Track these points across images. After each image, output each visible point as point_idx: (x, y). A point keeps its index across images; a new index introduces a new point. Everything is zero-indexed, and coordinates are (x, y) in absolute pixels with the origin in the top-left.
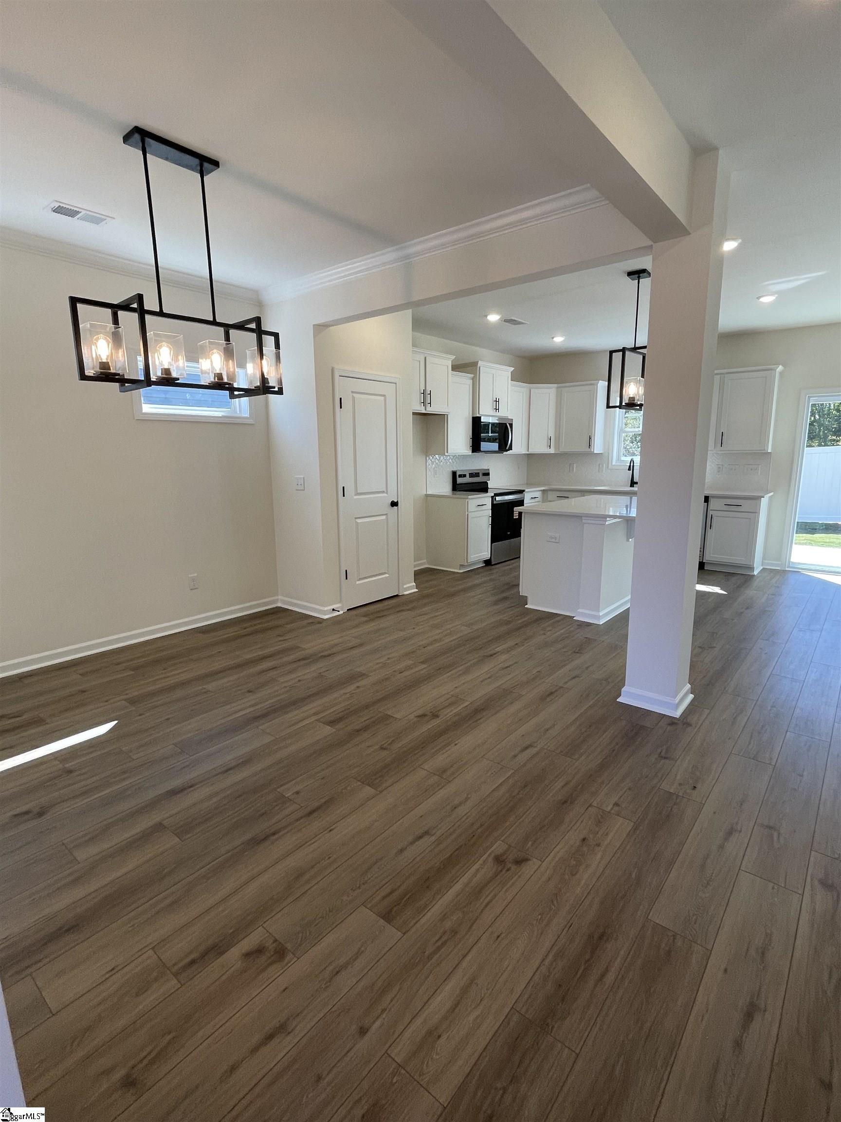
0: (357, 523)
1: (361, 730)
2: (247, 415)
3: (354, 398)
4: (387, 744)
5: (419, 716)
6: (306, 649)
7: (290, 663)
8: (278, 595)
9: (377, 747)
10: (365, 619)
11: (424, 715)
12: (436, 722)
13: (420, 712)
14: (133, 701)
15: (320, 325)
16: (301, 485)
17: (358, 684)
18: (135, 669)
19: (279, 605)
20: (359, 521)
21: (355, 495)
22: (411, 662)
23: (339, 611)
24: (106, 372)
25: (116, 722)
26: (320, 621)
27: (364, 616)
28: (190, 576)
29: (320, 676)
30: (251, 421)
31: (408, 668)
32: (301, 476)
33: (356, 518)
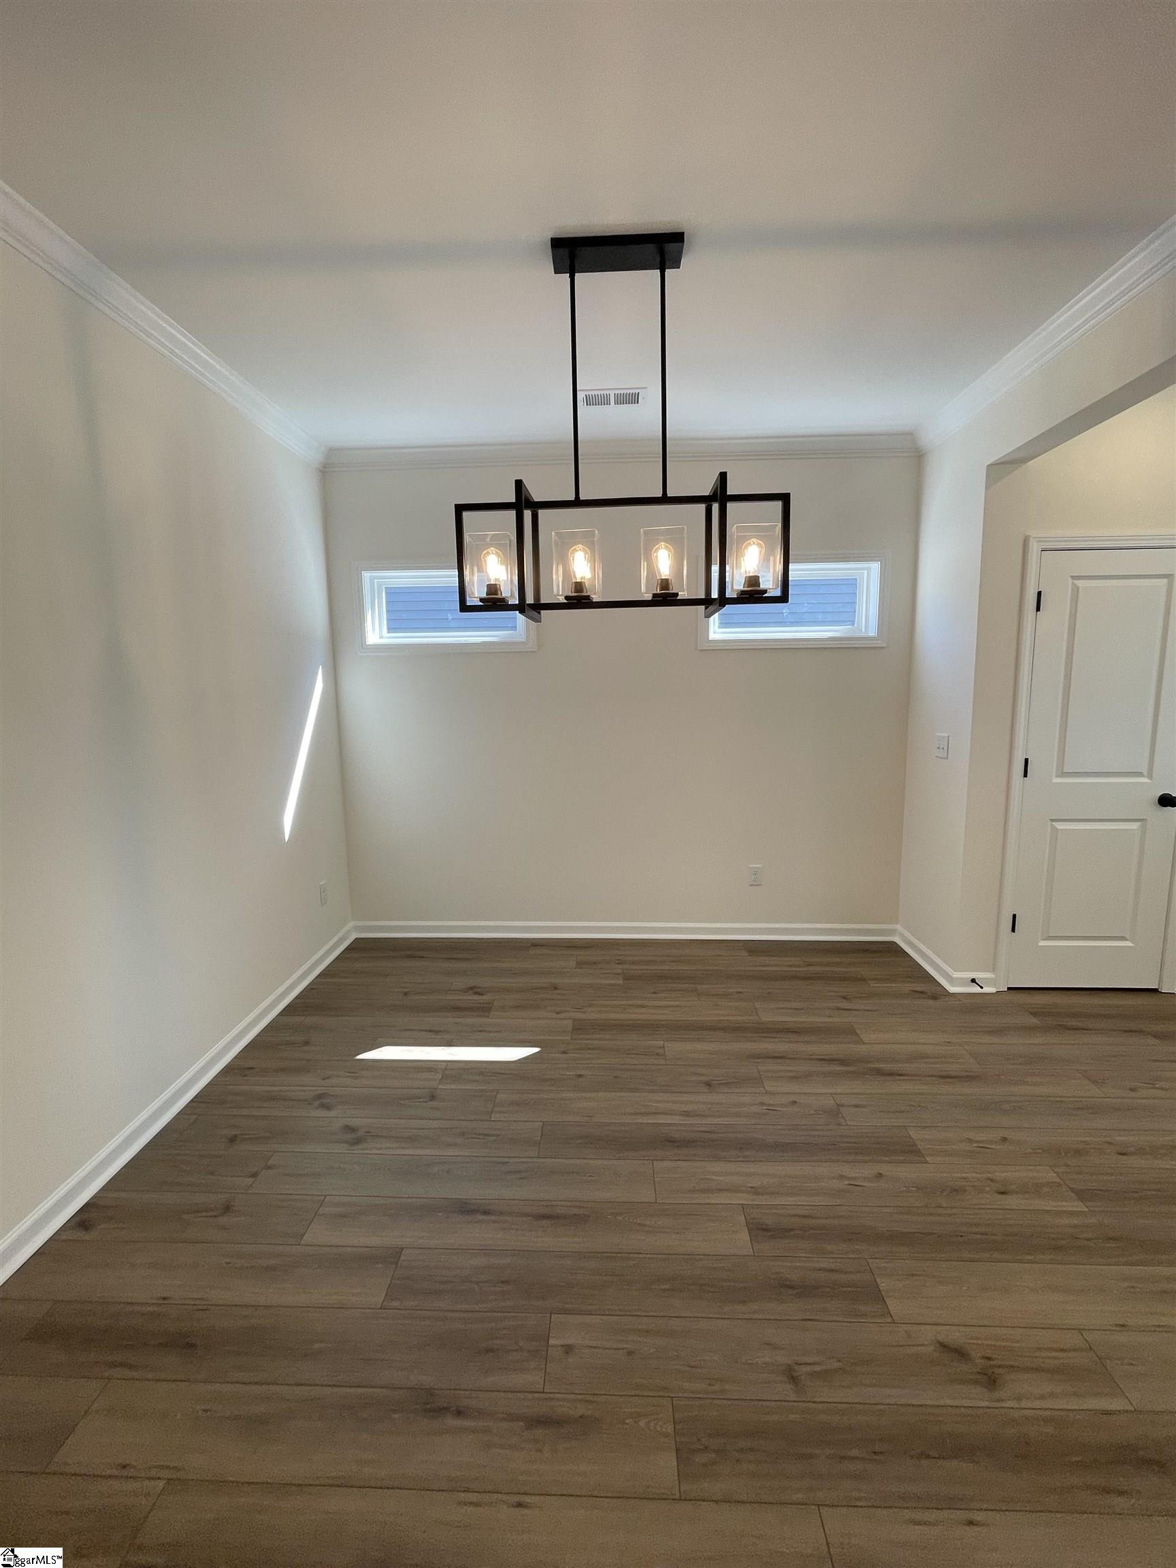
0: (1055, 830)
1: (792, 1287)
2: (872, 633)
3: (1076, 590)
4: (809, 1368)
5: (943, 1345)
6: (864, 1043)
7: (810, 1058)
8: (897, 924)
9: (782, 1359)
10: (1034, 1021)
11: (960, 1353)
12: (975, 1398)
13: (956, 1336)
14: (580, 1028)
15: (1002, 463)
16: (943, 748)
17: (885, 1169)
18: (627, 978)
19: (897, 939)
20: (1060, 826)
21: (1058, 776)
22: (1052, 1176)
23: (982, 988)
24: (492, 598)
25: (537, 1050)
26: (938, 993)
27: (1034, 1014)
28: (751, 866)
29: (835, 1113)
30: (879, 643)
31: (1033, 1189)
32: (943, 735)
33: (1052, 820)
